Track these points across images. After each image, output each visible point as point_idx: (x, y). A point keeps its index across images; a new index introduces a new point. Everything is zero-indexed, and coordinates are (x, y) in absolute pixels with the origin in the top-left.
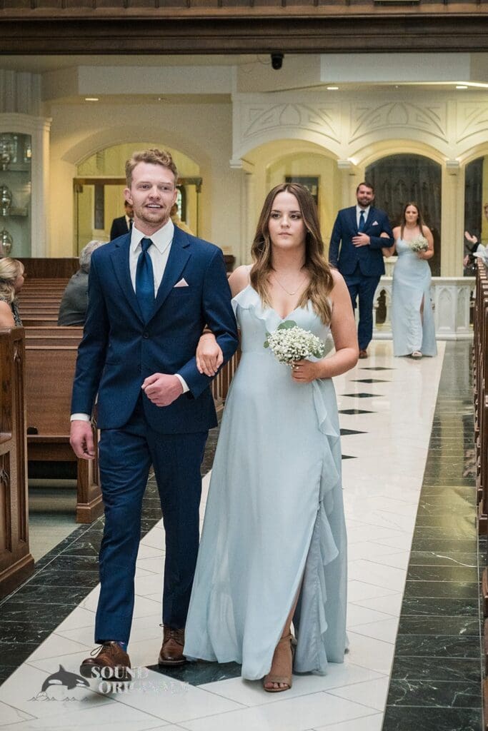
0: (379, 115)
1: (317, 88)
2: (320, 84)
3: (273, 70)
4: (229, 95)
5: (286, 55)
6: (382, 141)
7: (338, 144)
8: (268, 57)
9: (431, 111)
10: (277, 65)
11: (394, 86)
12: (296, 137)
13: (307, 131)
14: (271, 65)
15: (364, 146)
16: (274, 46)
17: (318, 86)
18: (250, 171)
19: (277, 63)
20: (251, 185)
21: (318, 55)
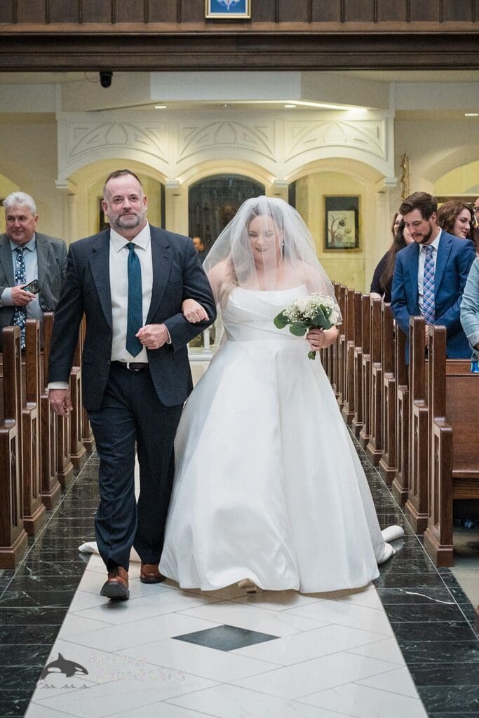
0: (207, 135)
1: (143, 107)
2: (150, 102)
3: (102, 88)
4: (53, 115)
5: (114, 73)
6: (210, 160)
7: (166, 164)
8: (97, 75)
9: (259, 130)
10: (106, 82)
11: (223, 105)
12: (122, 157)
13: (132, 151)
14: (100, 83)
15: (191, 165)
16: (103, 63)
17: (149, 104)
18: (74, 192)
19: (106, 81)
20: (74, 206)
21: (147, 73)
